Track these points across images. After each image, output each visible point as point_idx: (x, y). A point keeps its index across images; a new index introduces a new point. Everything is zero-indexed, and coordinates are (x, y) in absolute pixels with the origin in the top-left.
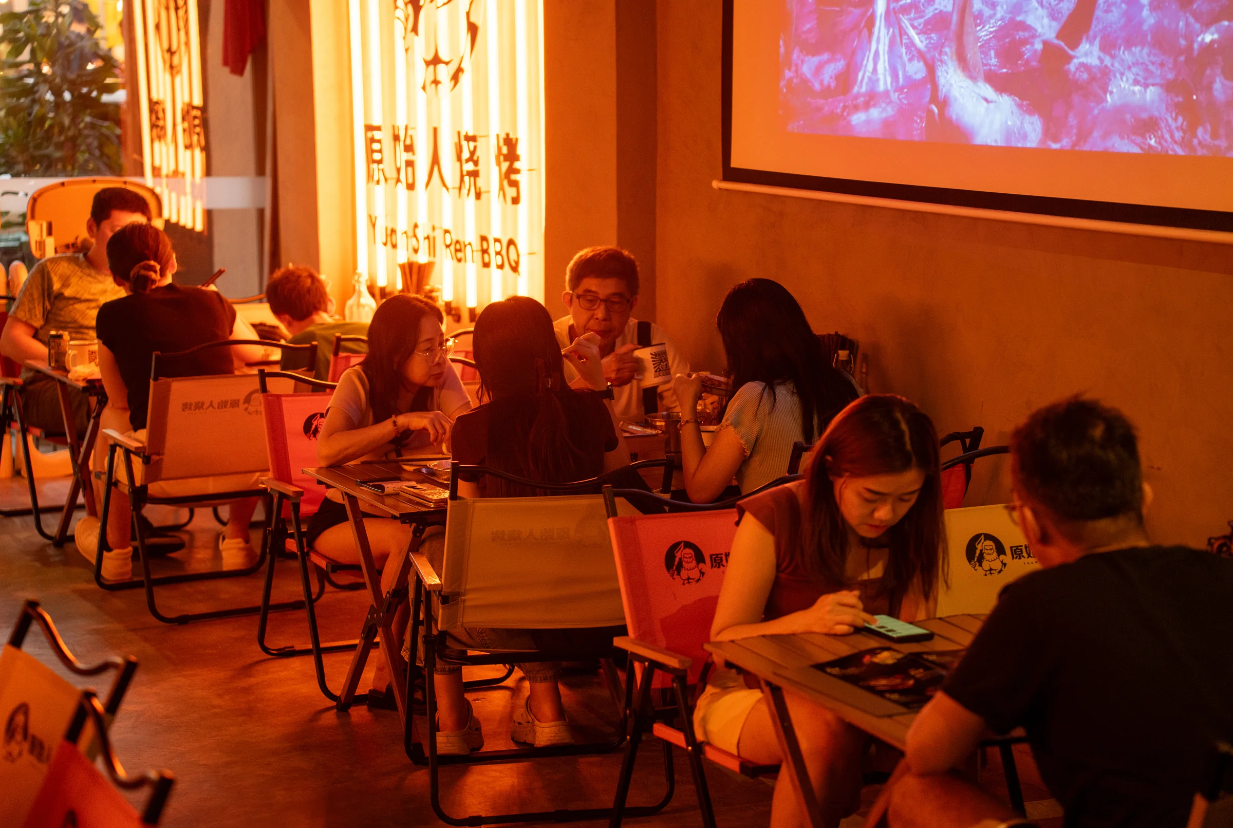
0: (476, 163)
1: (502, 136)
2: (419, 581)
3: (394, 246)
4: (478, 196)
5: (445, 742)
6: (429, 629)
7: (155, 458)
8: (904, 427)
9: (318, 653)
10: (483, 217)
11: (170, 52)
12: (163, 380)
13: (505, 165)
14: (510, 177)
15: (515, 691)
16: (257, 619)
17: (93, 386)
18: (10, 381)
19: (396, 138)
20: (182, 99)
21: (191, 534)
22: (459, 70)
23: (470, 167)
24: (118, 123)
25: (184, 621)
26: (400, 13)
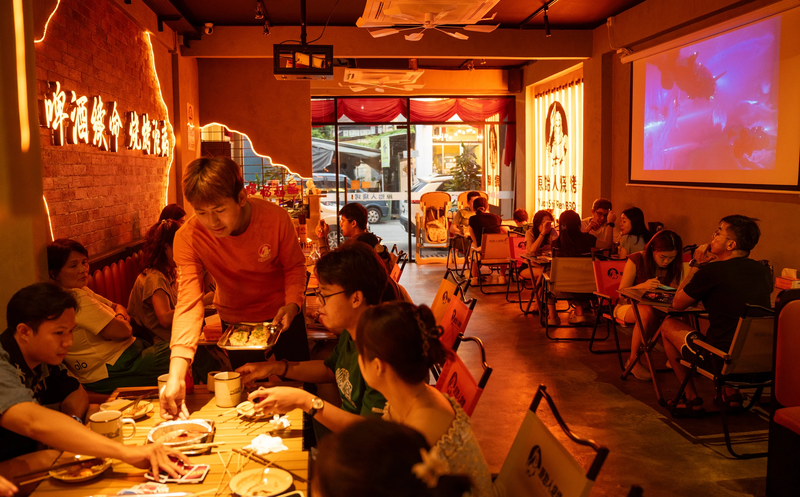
0: (565, 183)
1: (572, 176)
2: (544, 279)
3: (544, 206)
4: (566, 191)
5: (550, 322)
6: (547, 291)
7: (483, 254)
8: (673, 239)
9: (520, 302)
10: (567, 197)
11: (493, 163)
12: (485, 234)
13: (572, 183)
14: (574, 187)
15: (570, 313)
16: (505, 295)
17: (469, 238)
18: (451, 238)
19: (546, 179)
20: (495, 174)
21: (492, 276)
22: (562, 160)
23: (563, 184)
24: (480, 181)
25: (489, 294)
26: (547, 148)
